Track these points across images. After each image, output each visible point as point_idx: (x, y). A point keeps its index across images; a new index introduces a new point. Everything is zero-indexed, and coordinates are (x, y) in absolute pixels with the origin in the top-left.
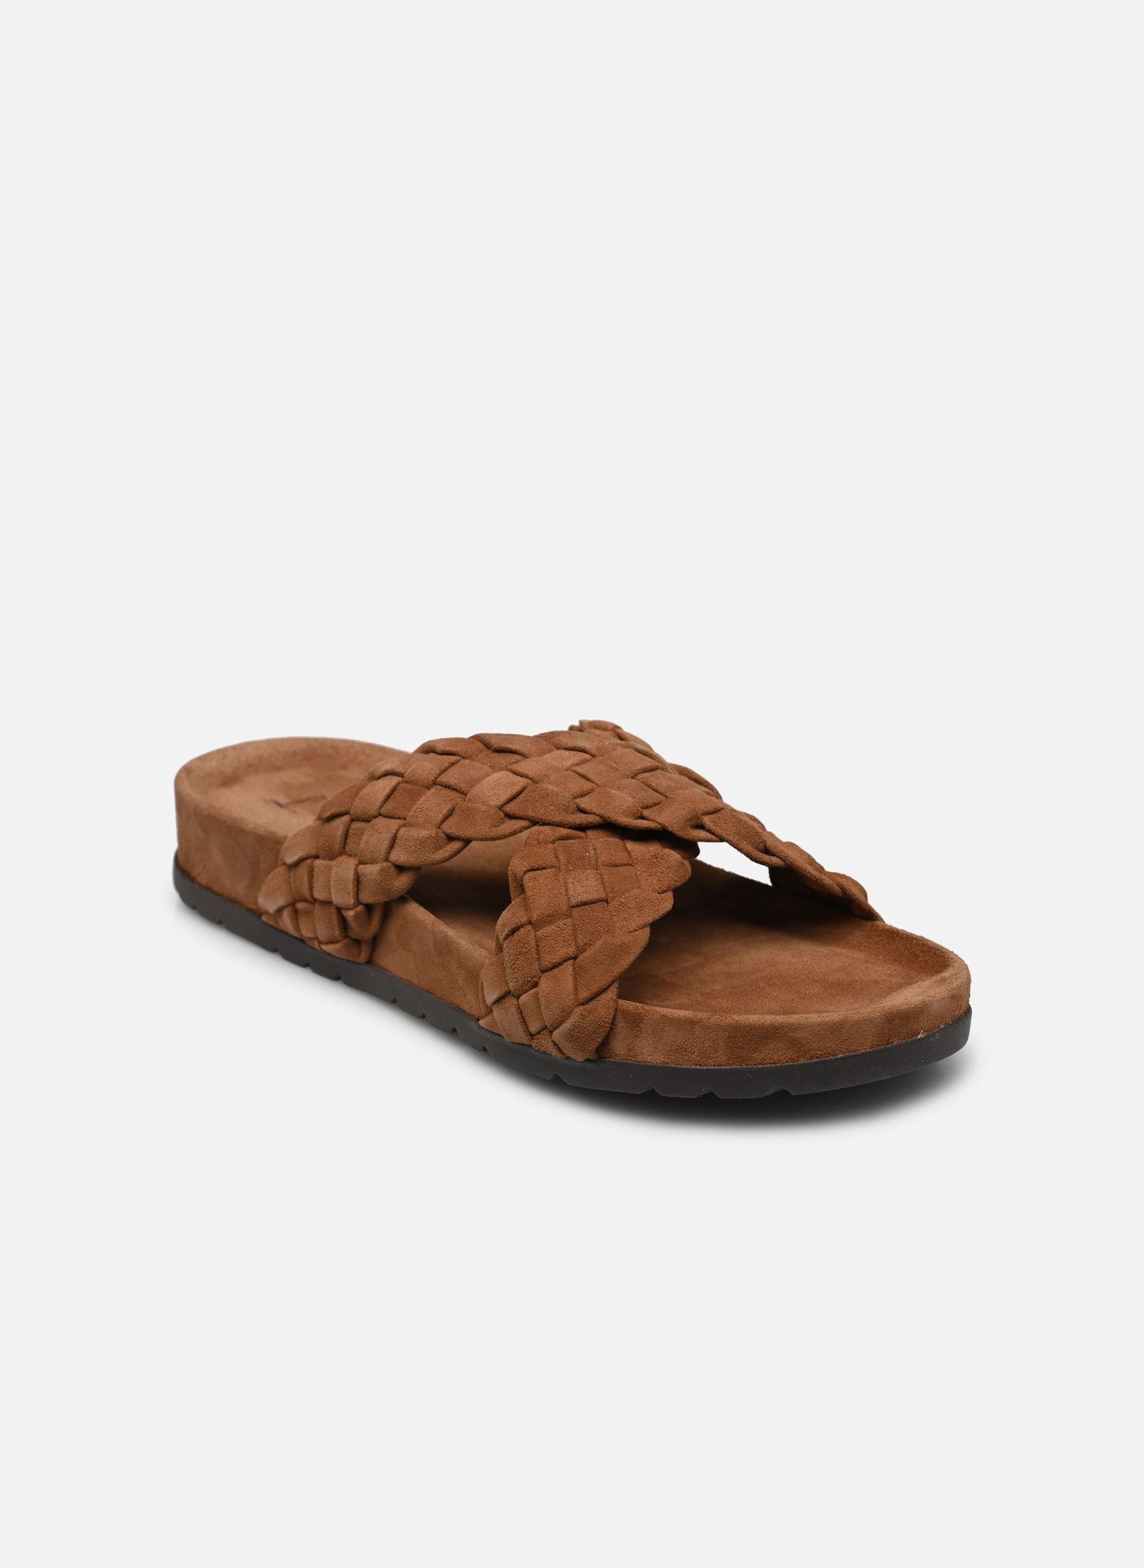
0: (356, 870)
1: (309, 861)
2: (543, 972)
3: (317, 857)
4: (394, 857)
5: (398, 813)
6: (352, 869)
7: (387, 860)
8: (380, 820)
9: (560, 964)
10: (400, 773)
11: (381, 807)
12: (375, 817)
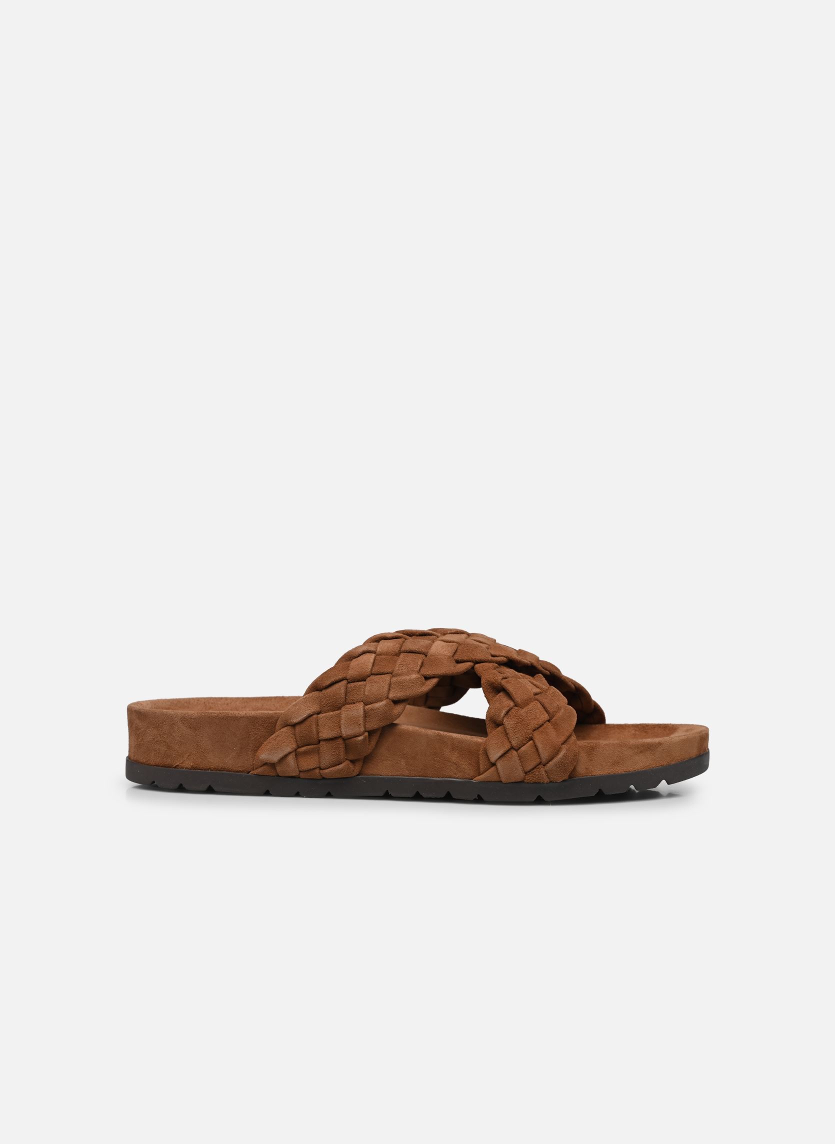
0: (364, 709)
1: (315, 716)
2: (534, 730)
3: (319, 713)
4: (391, 696)
5: (386, 670)
6: (362, 709)
7: (387, 698)
8: (373, 677)
9: (543, 724)
10: (373, 651)
11: (372, 669)
12: (369, 676)
